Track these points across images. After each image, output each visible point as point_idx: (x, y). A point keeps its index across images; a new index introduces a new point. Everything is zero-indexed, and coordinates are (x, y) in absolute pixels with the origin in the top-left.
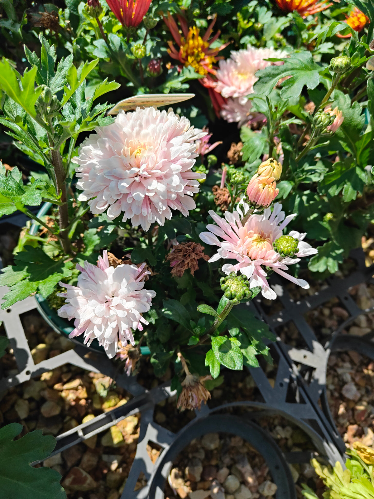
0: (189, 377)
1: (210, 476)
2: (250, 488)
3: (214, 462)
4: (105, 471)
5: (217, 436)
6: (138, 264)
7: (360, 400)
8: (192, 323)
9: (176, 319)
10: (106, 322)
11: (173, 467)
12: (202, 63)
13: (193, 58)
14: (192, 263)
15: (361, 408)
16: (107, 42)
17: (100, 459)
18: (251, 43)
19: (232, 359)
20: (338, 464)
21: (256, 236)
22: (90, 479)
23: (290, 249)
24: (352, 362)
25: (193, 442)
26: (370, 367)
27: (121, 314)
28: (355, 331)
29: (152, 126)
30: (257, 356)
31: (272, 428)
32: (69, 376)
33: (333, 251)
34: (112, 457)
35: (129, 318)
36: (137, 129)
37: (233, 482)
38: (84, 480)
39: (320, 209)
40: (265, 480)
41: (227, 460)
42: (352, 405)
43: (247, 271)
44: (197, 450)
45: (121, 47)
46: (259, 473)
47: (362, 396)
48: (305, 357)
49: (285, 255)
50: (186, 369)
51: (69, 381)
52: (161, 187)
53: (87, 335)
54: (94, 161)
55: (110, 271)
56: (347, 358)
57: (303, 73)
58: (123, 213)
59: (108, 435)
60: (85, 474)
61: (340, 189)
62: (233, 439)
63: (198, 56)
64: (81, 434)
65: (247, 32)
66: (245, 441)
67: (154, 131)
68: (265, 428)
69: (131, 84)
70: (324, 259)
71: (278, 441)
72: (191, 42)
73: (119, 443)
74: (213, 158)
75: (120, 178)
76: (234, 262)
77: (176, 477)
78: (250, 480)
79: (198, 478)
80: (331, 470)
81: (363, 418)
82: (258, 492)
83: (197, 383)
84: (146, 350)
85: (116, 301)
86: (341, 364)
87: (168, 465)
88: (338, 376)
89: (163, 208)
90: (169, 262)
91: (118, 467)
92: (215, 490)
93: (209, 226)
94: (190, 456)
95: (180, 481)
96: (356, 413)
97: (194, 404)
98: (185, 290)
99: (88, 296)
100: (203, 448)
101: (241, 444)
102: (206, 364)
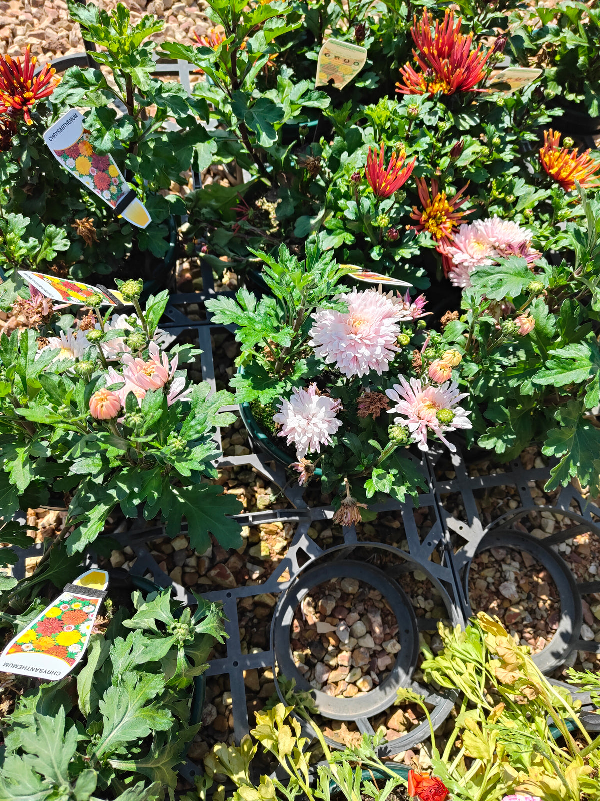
0: (349, 498)
1: (340, 614)
2: (375, 639)
3: (348, 605)
4: (247, 578)
5: (358, 583)
6: (335, 399)
7: (518, 603)
8: (363, 455)
9: (352, 448)
10: (305, 431)
11: (308, 595)
12: (442, 226)
13: (434, 221)
14: (375, 409)
15: (515, 610)
16: (359, 204)
17: (245, 566)
18: (498, 213)
19: (384, 485)
20: (459, 626)
21: (428, 403)
22: (232, 578)
23: (446, 419)
24: (522, 563)
25: (334, 580)
26: (542, 575)
27: (317, 430)
28: (538, 534)
29: (373, 308)
30: (405, 494)
31: (414, 595)
32: (236, 482)
33: (506, 434)
34: (256, 566)
35: (321, 434)
36: (362, 307)
37: (360, 628)
38: (228, 577)
39: (507, 395)
40: (392, 638)
41: (361, 608)
42: (506, 604)
43: (413, 427)
44: (335, 590)
45: (369, 211)
46: (388, 631)
47: (522, 600)
48: (461, 528)
49: (442, 422)
50: (348, 492)
51: (234, 487)
52: (367, 353)
53: (289, 437)
54: (327, 322)
55: (316, 399)
56: (518, 557)
57: (514, 278)
58: (336, 363)
59: (257, 546)
60: (229, 572)
61: (519, 383)
62: (372, 592)
63: (440, 218)
64: (251, 519)
65: (497, 202)
66: (383, 597)
67: (374, 311)
68: (407, 593)
69: (369, 239)
70: (495, 439)
71: (416, 608)
72: (437, 204)
73: (266, 556)
74: (423, 323)
75: (341, 339)
76: (406, 417)
77: (309, 604)
78: (378, 630)
79: (329, 612)
80: (452, 632)
81: (514, 621)
82: (381, 645)
83: (354, 504)
84: (319, 471)
85: (314, 420)
86: (509, 561)
87: (304, 591)
88: (502, 572)
89: (364, 366)
90: (359, 403)
91: (258, 578)
92: (342, 628)
93: (395, 386)
94: (327, 592)
95: (312, 609)
96: (508, 613)
97: (346, 521)
98: (365, 429)
99: (296, 412)
100: (341, 590)
101: (379, 598)
102: (365, 486)
